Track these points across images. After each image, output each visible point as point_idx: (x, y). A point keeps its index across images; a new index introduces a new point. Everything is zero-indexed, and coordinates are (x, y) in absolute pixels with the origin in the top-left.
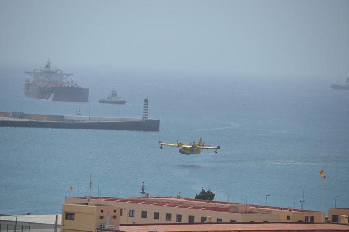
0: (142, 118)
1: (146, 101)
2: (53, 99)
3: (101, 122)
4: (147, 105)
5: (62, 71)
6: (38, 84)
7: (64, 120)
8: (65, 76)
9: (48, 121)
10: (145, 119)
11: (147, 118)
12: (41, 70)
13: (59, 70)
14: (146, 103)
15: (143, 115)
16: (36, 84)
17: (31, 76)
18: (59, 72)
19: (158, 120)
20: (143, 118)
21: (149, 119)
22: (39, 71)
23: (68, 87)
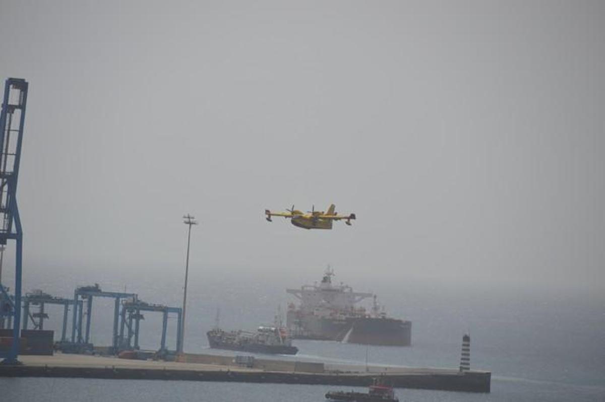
0: (458, 369)
1: (466, 338)
2: (349, 341)
3: (387, 374)
4: (468, 345)
5: (351, 290)
6: (315, 311)
7: (324, 371)
8: (357, 298)
9: (297, 373)
10: (464, 371)
11: (468, 369)
12: (315, 287)
13: (347, 287)
14: (466, 343)
15: (461, 364)
16: (313, 313)
17: (298, 297)
18: (346, 290)
19: (487, 373)
20: (461, 368)
21: (472, 370)
22: (313, 289)
23: (377, 320)
